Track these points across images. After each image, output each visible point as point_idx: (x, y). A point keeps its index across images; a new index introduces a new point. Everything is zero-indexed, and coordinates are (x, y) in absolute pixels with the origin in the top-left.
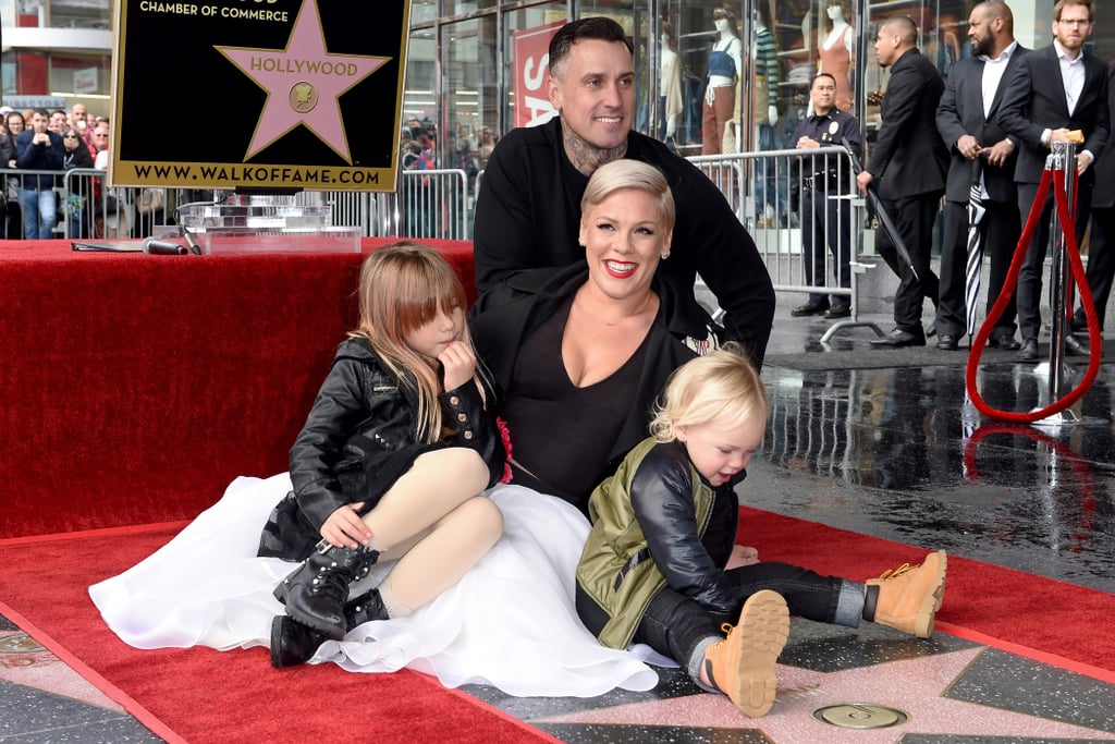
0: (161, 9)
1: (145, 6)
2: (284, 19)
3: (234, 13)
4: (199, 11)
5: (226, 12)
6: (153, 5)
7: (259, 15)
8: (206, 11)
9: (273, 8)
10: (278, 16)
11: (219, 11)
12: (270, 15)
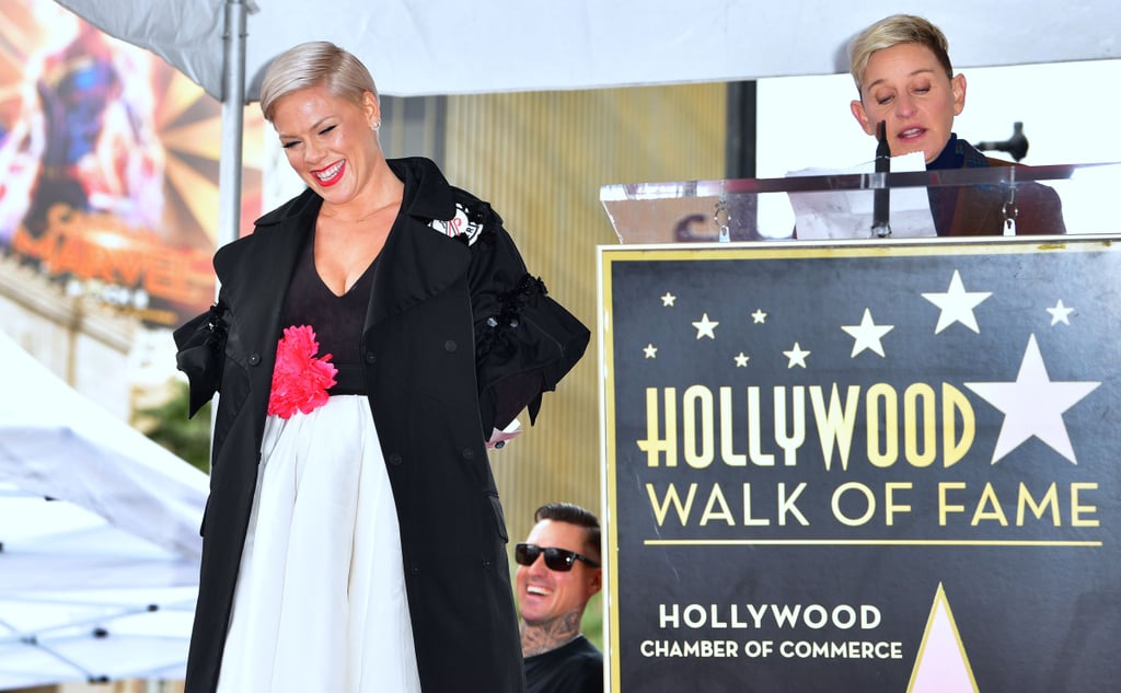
0: (676, 651)
1: (648, 648)
2: (896, 654)
3: (803, 649)
4: (741, 651)
5: (788, 649)
6: (662, 646)
7: (849, 650)
8: (753, 649)
9: (873, 636)
10: (883, 650)
11: (776, 648)
12: (869, 650)
